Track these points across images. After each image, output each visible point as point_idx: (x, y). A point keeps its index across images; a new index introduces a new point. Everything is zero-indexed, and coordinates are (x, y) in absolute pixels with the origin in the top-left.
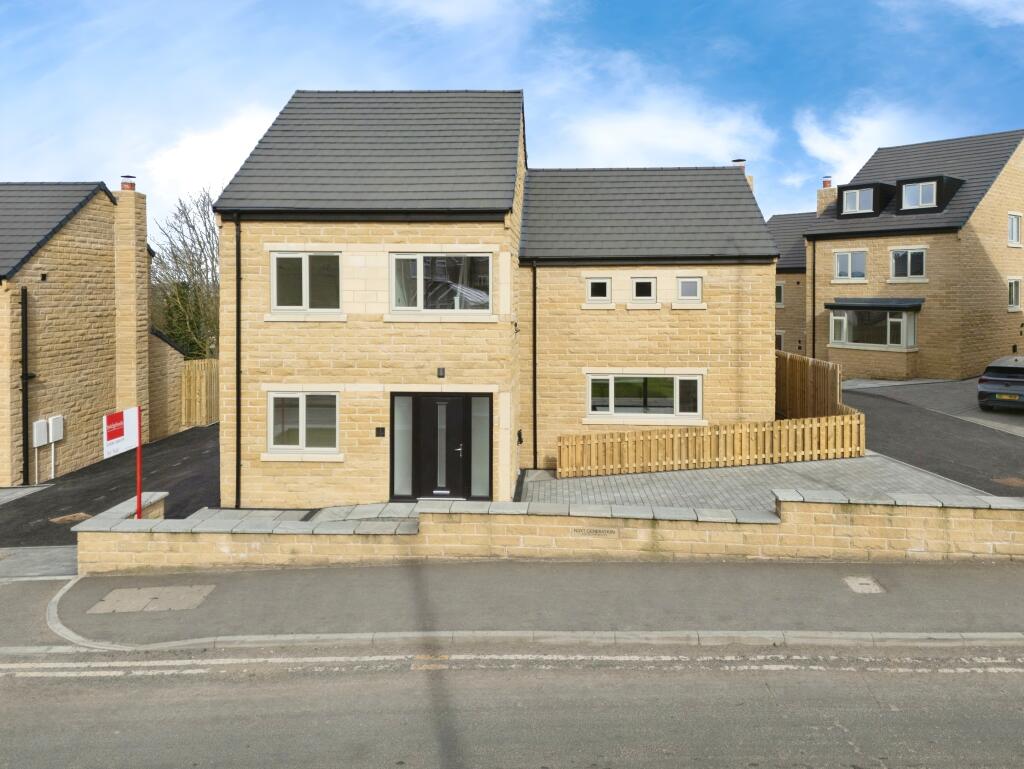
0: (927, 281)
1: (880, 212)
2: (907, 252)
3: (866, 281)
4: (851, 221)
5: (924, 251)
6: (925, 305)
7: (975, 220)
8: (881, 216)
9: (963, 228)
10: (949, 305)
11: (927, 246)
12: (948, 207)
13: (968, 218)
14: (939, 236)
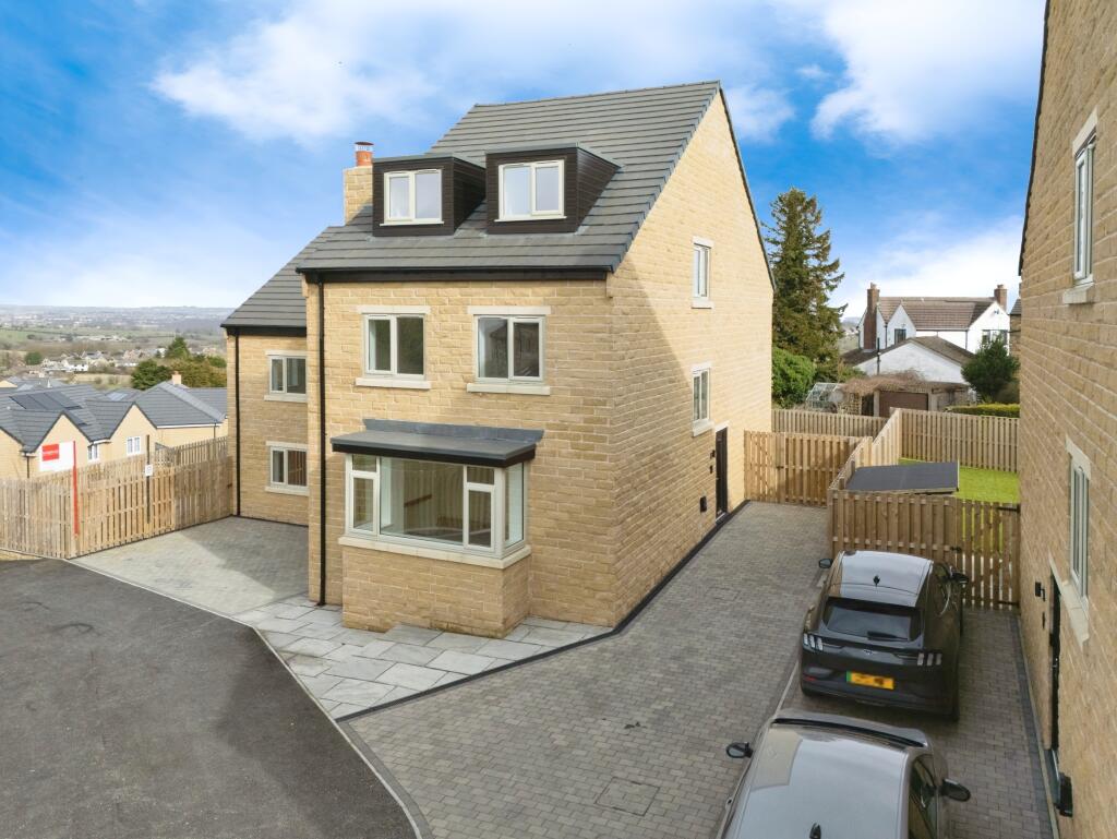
0: (546, 390)
1: (457, 225)
2: (506, 324)
3: (427, 384)
4: (399, 241)
5: (539, 320)
6: (542, 448)
7: (639, 253)
8: (459, 233)
9: (618, 271)
10: (592, 448)
11: (547, 311)
12: (587, 220)
13: (625, 246)
14: (569, 287)
